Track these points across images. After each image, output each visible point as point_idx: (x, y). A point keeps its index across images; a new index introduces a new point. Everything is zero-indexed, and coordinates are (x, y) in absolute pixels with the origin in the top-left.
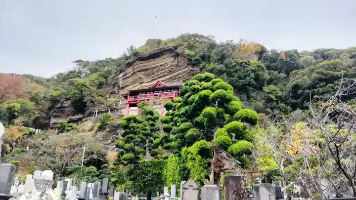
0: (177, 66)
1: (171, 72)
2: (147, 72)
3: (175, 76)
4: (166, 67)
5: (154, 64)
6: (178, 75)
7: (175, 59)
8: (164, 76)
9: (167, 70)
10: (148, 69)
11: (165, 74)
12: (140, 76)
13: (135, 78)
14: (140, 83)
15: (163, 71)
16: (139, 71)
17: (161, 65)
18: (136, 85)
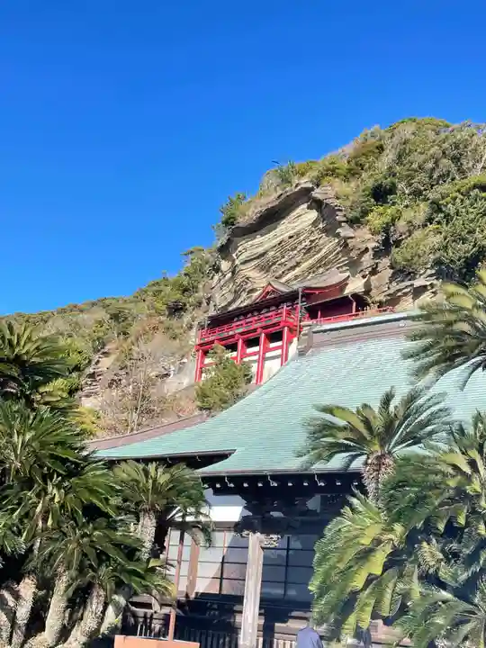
1: (309, 251)
2: (262, 262)
3: (320, 260)
4: (302, 238)
5: (277, 236)
8: (298, 264)
10: (266, 252)
12: (248, 273)
13: (238, 281)
14: (249, 292)
15: (295, 252)
16: (245, 262)
17: (290, 237)
18: (242, 299)
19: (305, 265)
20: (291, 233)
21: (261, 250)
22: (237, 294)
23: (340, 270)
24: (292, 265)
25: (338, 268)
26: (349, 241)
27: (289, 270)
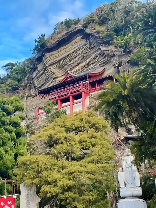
0: (90, 48)
1: (84, 58)
2: (59, 64)
3: (90, 62)
4: (79, 52)
5: (66, 52)
6: (92, 60)
7: (87, 40)
8: (78, 64)
9: (80, 55)
10: (60, 60)
11: (78, 62)
12: (52, 70)
13: (48, 74)
14: (54, 79)
15: (76, 59)
16: (51, 65)
17: (73, 52)
18: (50, 82)
19: (82, 65)
20: (73, 50)
21: (58, 59)
22: (47, 80)
23: (101, 66)
24: (75, 65)
25: (99, 65)
26: (105, 52)
27: (73, 67)
